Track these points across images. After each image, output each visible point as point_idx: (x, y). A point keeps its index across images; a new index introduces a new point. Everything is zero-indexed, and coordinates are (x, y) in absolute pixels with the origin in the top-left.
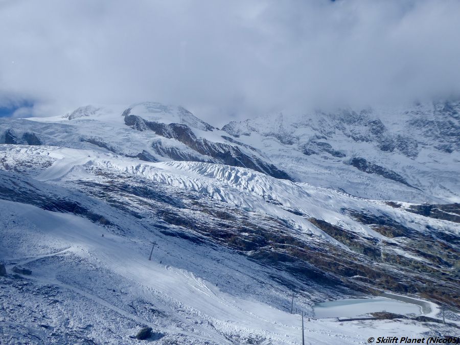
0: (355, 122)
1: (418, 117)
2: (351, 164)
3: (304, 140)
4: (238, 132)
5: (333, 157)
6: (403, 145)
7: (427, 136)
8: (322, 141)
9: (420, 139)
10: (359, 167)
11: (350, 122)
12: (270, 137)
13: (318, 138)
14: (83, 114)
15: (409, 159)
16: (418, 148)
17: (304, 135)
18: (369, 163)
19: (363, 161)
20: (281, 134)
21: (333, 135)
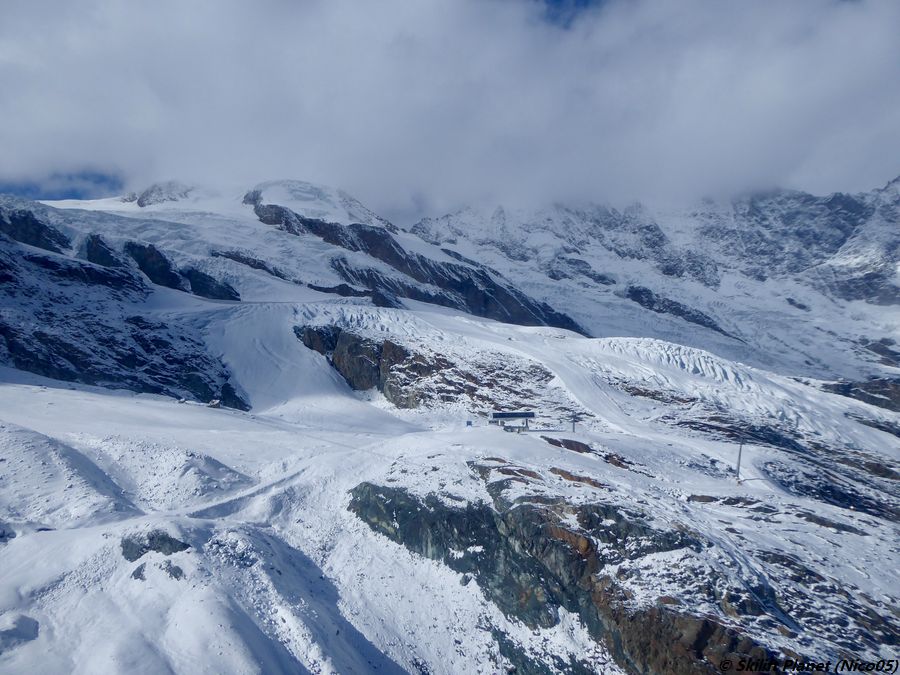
0: (617, 226)
1: (712, 222)
2: (628, 296)
3: (547, 255)
4: (438, 236)
5: (596, 284)
6: (697, 267)
7: (727, 254)
8: (573, 256)
9: (723, 259)
10: (642, 303)
11: (609, 226)
12: (488, 247)
13: (567, 251)
14: (165, 196)
15: (709, 290)
16: (719, 273)
17: (544, 245)
18: (657, 295)
19: (647, 292)
20: (506, 241)
21: (586, 247)
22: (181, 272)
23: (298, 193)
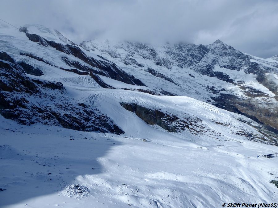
0: (142, 48)
1: (169, 50)
2: (148, 71)
3: (123, 57)
4: (88, 48)
5: (138, 67)
6: (165, 63)
7: (173, 60)
8: (131, 57)
9: (172, 61)
10: (152, 73)
11: (140, 48)
12: (104, 52)
13: (129, 56)
15: (169, 70)
16: (171, 65)
17: (122, 53)
18: (156, 72)
19: (154, 70)
20: (110, 51)
21: (134, 54)
22: (18, 63)
23: (42, 30)
